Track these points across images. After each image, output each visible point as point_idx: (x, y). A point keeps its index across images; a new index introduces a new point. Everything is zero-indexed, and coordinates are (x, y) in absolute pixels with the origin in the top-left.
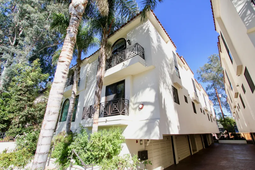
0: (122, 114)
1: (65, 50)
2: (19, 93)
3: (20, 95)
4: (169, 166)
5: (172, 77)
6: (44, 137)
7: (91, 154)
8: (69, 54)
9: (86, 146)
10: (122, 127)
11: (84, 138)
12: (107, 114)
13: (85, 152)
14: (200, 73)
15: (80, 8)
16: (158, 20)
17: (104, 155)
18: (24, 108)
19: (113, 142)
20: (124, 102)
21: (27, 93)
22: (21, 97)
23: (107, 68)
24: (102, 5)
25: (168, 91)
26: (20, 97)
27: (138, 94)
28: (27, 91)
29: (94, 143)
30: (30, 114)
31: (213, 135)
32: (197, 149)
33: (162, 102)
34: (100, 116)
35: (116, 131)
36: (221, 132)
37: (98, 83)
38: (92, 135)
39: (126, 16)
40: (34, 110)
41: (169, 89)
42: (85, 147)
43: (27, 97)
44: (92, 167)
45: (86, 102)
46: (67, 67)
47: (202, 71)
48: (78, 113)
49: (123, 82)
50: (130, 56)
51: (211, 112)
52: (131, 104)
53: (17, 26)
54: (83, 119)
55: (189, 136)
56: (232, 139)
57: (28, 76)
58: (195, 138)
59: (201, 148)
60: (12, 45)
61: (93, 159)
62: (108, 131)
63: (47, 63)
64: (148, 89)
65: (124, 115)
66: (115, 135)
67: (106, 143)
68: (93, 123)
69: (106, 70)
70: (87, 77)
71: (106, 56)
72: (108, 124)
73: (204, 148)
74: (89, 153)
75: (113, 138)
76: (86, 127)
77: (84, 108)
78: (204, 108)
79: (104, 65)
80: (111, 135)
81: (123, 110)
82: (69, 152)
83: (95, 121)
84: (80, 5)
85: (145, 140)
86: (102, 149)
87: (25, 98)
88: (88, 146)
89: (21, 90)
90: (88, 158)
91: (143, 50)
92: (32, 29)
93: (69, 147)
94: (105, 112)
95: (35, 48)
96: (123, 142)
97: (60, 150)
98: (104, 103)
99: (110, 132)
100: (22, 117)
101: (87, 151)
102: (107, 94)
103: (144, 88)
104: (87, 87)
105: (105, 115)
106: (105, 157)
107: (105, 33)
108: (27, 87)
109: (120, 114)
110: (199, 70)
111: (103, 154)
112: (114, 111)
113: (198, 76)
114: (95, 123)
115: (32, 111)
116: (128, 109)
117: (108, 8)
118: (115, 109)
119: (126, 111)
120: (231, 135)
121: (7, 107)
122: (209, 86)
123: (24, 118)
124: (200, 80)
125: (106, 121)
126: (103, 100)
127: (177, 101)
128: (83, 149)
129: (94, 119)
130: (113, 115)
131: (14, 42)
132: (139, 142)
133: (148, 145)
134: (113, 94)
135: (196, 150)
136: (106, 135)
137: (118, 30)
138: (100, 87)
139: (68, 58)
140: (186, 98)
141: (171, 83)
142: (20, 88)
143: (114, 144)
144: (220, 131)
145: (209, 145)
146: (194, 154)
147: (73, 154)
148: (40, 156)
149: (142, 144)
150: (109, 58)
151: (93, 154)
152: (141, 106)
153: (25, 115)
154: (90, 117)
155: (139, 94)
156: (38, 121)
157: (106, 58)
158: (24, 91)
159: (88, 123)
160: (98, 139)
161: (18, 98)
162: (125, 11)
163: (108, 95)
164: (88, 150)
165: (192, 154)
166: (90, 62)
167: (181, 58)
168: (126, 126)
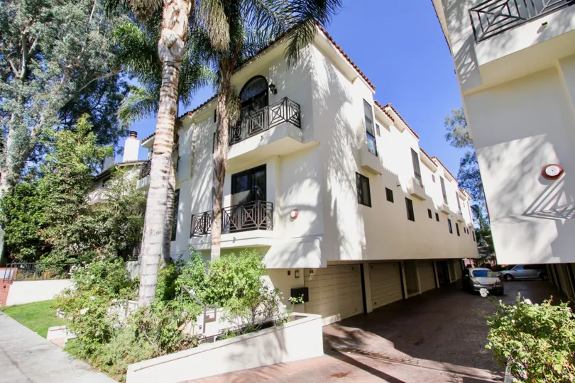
0: (261, 229)
1: (161, 133)
2: (60, 188)
3: (63, 192)
4: (352, 315)
5: (358, 154)
6: (148, 265)
7: (213, 292)
8: (168, 140)
9: (203, 280)
10: (262, 250)
11: (197, 267)
12: (235, 228)
13: (202, 289)
14: (453, 123)
15: (179, 47)
16: (330, 39)
17: (233, 292)
18: (74, 217)
19: (246, 273)
20: (265, 207)
21: (76, 187)
22: (67, 197)
23: (232, 141)
24: (217, 31)
25: (345, 184)
26: (64, 196)
27: (289, 192)
28: (76, 183)
29: (215, 275)
30: (87, 228)
31: (466, 263)
32: (420, 289)
33: (330, 207)
34: (223, 231)
35: (251, 256)
36: (484, 255)
37: (216, 173)
38: (212, 262)
39: (266, 29)
40: (93, 219)
41: (348, 180)
42: (201, 281)
43: (77, 195)
44: (215, 310)
45: (196, 203)
46: (167, 161)
47: (457, 119)
48: (180, 223)
49: (263, 168)
50: (274, 121)
51: (458, 215)
52: (276, 209)
53: (24, 33)
54: (192, 235)
55: (402, 263)
57: (72, 153)
58: (417, 268)
59: (430, 287)
60: (18, 78)
61: (216, 298)
62: (238, 256)
63: (98, 113)
64: (307, 182)
65: (265, 229)
66: (249, 263)
67: (234, 274)
68: (210, 243)
69: (230, 144)
70: (193, 154)
71: (230, 121)
72: (237, 244)
73: (438, 286)
74: (209, 290)
75: (247, 266)
76: (200, 251)
77: (192, 216)
78: (439, 208)
79: (225, 137)
80: (242, 261)
81: (262, 222)
82: (176, 289)
83: (215, 240)
84: (178, 42)
85: (305, 269)
86: (228, 284)
87: (74, 198)
88: (206, 280)
89: (62, 182)
90: (207, 297)
91: (299, 108)
92: (61, 43)
93: (176, 282)
94: (232, 225)
95: (72, 86)
96: (264, 274)
97: (160, 287)
98: (229, 209)
99: (241, 258)
100: (73, 234)
101: (204, 288)
102: (235, 190)
103: (300, 180)
104: (194, 174)
105: (231, 229)
106: (234, 294)
107: (224, 68)
108: (72, 175)
109: (257, 229)
110: (452, 116)
111: (231, 290)
112: (246, 223)
113: (448, 132)
114: (215, 244)
115: (91, 222)
116: (271, 218)
117: (228, 35)
118: (249, 219)
119: (269, 222)
121: (29, 213)
122: (469, 156)
123: (77, 235)
124: (452, 140)
125: (234, 240)
126: (227, 201)
127: (366, 202)
128: (199, 285)
129: (213, 236)
130: (245, 229)
131: (23, 71)
132: (293, 273)
133: (310, 279)
134: (246, 190)
135: (416, 291)
136: (235, 262)
137: (250, 58)
138: (220, 181)
139: (168, 146)
140: (389, 193)
141: (354, 167)
142: (61, 179)
143: (248, 276)
144: (480, 253)
145: (451, 282)
146: (409, 298)
147: (183, 292)
148: (148, 289)
149: (298, 277)
150: (234, 123)
151: (215, 291)
152: (293, 214)
153: (77, 230)
154: (205, 233)
155: (291, 193)
156: (103, 241)
157: (229, 124)
158: (69, 184)
159: (202, 243)
160: (221, 268)
161: (60, 198)
162: (264, 17)
163: (236, 193)
164: (206, 286)
165: (406, 297)
166: (196, 120)
167: (387, 109)
168: (268, 247)
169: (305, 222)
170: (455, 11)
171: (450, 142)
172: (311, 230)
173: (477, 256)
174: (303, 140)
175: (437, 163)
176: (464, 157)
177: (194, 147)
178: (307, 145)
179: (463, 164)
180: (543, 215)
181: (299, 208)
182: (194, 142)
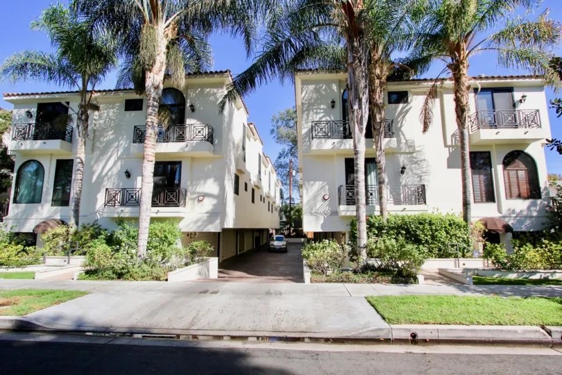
5: (237, 161)
12: (158, 204)
14: (277, 122)
31: (271, 232)
32: (245, 249)
41: (231, 178)
45: (98, 177)
47: (281, 118)
49: (179, 163)
50: (196, 137)
52: (188, 194)
54: (106, 205)
56: (293, 237)
58: (245, 235)
59: (250, 248)
70: (94, 130)
72: (159, 215)
73: (254, 247)
78: (266, 194)
84: (160, 85)
91: (213, 131)
104: (96, 150)
109: (178, 206)
110: (277, 116)
112: (169, 201)
113: (272, 128)
116: (185, 199)
118: (171, 199)
120: (293, 231)
124: (274, 135)
127: (237, 192)
130: (167, 205)
132: (189, 235)
134: (161, 176)
135: (243, 250)
140: (246, 184)
141: (235, 170)
144: (281, 225)
145: (261, 245)
152: (200, 198)
154: (124, 204)
155: (198, 184)
159: (122, 212)
165: (238, 253)
166: (100, 101)
167: (252, 126)
168: (183, 218)
169: (208, 204)
170: (306, 112)
171: (272, 136)
172: (213, 210)
173: (278, 227)
174: (214, 152)
175: (269, 161)
176: (281, 151)
177: (95, 125)
178: (216, 156)
179: (279, 158)
180: (320, 214)
181: (206, 195)
182: (96, 120)
